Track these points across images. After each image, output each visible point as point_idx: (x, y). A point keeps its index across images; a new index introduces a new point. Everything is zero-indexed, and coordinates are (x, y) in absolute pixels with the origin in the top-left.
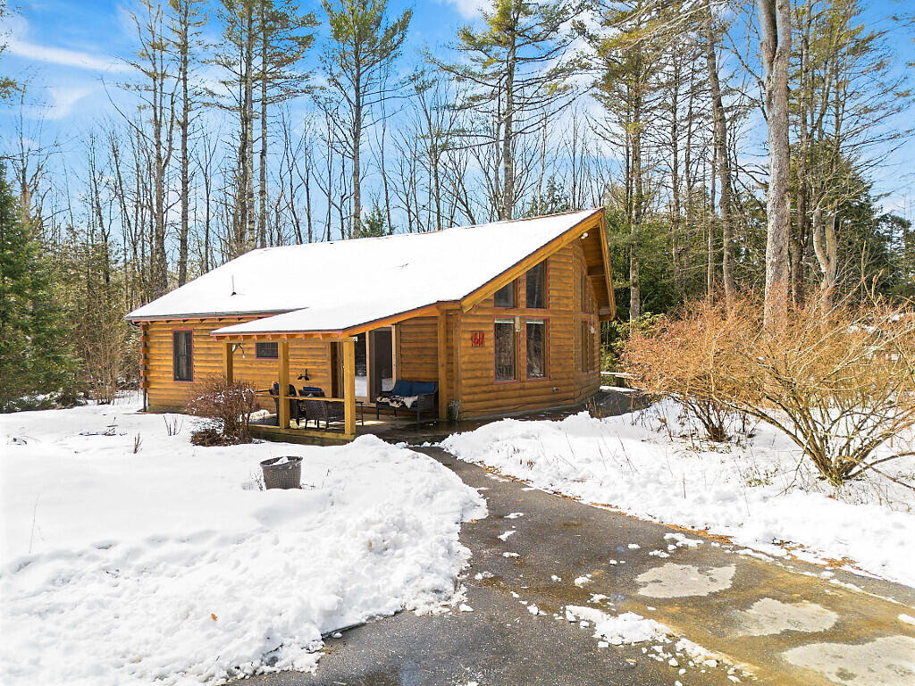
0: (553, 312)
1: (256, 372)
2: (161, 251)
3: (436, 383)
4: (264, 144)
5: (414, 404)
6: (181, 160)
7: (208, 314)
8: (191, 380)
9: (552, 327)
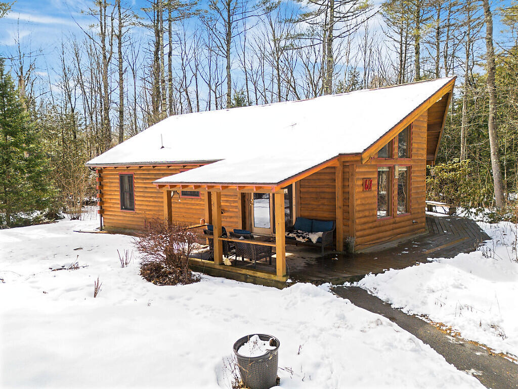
0: (414, 161)
1: (182, 206)
2: (107, 118)
3: (334, 221)
4: (171, 47)
5: (319, 239)
6: (118, 59)
7: (145, 163)
8: (133, 209)
9: (413, 173)
